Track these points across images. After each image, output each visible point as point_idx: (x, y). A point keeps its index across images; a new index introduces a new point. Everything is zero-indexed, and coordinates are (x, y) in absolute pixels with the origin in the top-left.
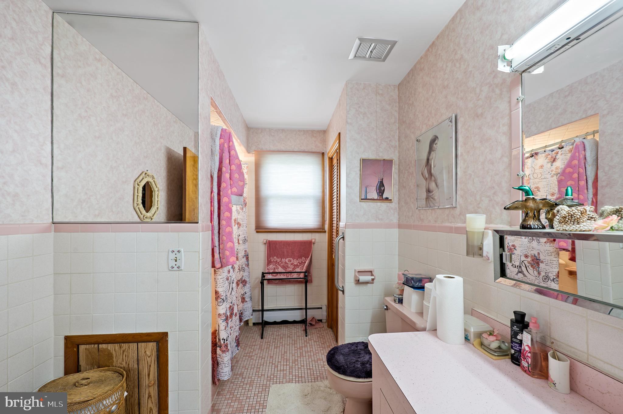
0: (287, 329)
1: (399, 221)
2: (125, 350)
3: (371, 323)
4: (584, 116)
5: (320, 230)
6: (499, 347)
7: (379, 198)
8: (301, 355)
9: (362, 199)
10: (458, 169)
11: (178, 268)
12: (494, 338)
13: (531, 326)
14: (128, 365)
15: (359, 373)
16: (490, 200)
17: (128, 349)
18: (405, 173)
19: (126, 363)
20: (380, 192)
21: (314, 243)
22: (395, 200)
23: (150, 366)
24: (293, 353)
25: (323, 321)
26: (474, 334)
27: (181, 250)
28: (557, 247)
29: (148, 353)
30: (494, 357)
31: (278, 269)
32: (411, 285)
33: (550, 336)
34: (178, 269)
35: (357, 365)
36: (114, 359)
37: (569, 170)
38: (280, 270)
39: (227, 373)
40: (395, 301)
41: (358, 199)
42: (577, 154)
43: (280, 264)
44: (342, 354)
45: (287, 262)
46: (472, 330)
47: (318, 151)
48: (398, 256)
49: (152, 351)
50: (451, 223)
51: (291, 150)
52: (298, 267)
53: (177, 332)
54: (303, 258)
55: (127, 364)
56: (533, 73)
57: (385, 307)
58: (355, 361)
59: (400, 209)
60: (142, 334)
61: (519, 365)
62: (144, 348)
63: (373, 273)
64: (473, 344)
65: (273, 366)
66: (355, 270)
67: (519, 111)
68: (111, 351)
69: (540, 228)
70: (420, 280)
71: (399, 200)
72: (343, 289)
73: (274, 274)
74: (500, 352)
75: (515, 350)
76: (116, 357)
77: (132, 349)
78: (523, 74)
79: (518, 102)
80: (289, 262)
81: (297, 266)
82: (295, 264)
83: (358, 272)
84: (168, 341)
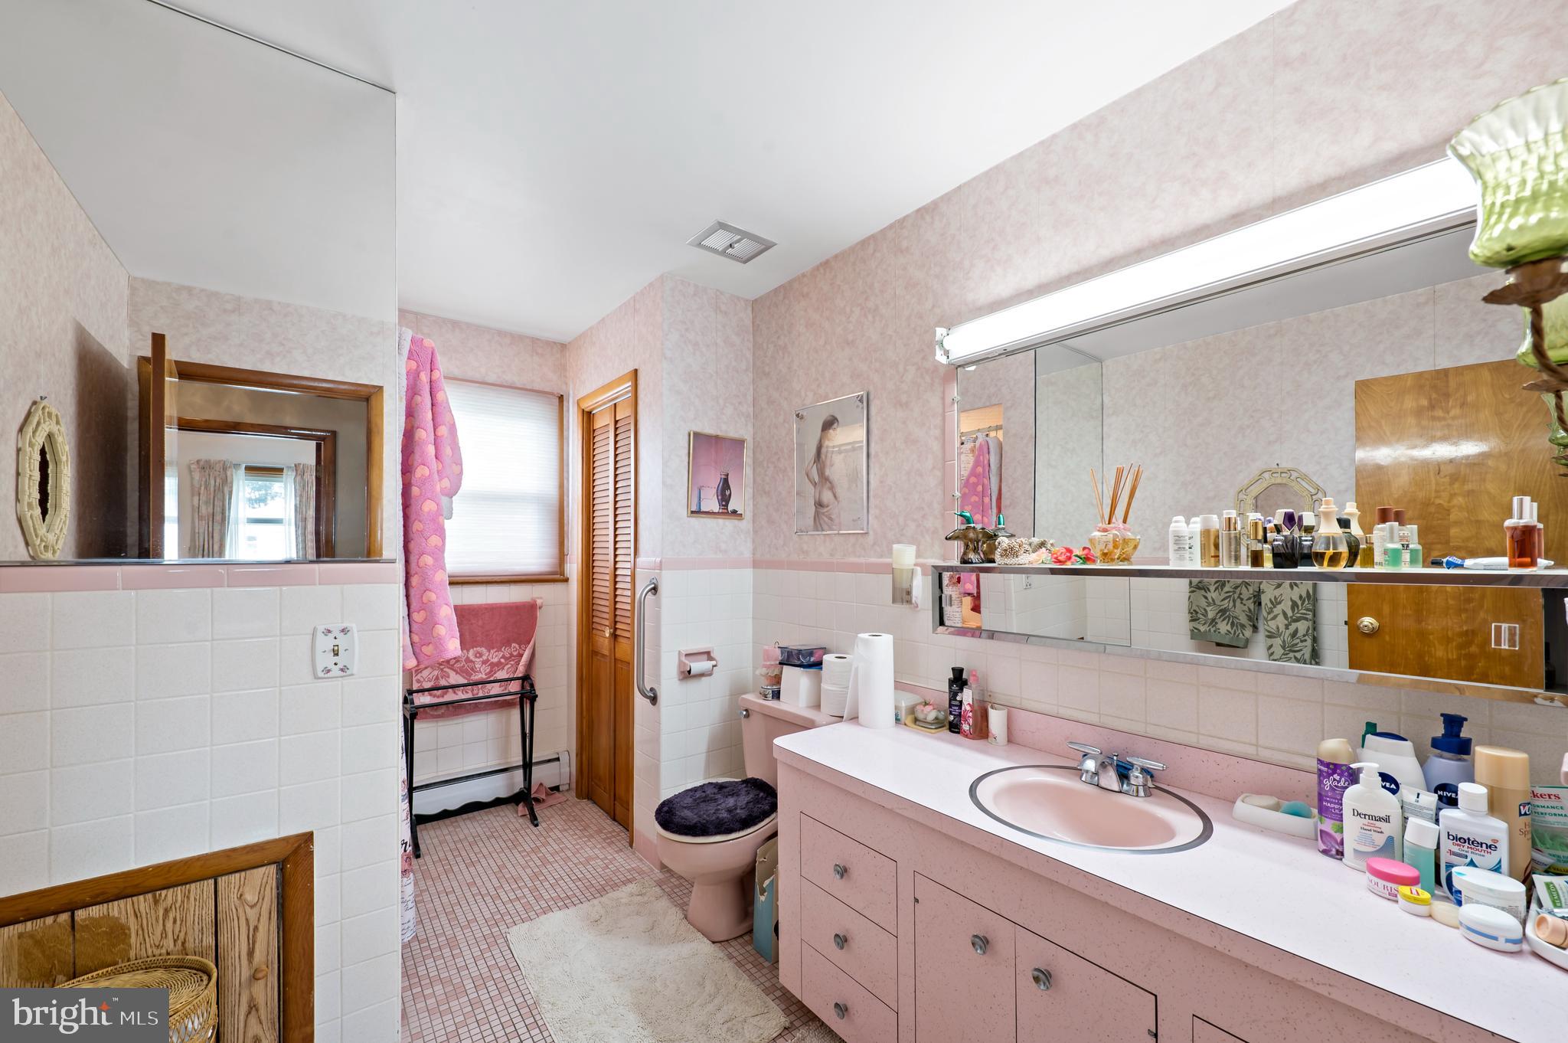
0: (476, 824)
1: (754, 554)
2: (171, 907)
3: (709, 752)
4: (988, 404)
5: (556, 576)
6: (936, 718)
7: (721, 511)
8: (545, 862)
9: (692, 512)
10: (872, 476)
11: (342, 670)
12: (931, 707)
13: (971, 681)
14: (183, 943)
15: (731, 825)
16: (919, 526)
17: (183, 902)
18: (768, 467)
19: (175, 941)
20: (722, 500)
21: (540, 608)
22: (748, 516)
23: (256, 928)
24: (522, 862)
25: (561, 788)
26: (906, 710)
27: (352, 628)
28: (962, 591)
29: (250, 897)
30: (933, 731)
31: (449, 677)
32: (798, 663)
33: (987, 691)
34: (341, 674)
35: (721, 816)
36: (133, 940)
37: (973, 480)
38: (455, 679)
39: (410, 924)
40: (765, 696)
41: (684, 512)
42: (981, 457)
43: (453, 665)
44: (685, 808)
45: (472, 657)
46: (903, 705)
47: (547, 389)
48: (751, 620)
49: (262, 889)
50: (859, 557)
51: (477, 377)
52: (503, 669)
53: (339, 827)
54: (513, 645)
55: (179, 942)
56: (967, 369)
57: (744, 713)
58: (713, 811)
59: (755, 532)
60: (234, 850)
61: (958, 733)
62: (237, 888)
63: (712, 655)
64: (905, 724)
65: (488, 899)
66: (679, 652)
67: (954, 414)
68: (123, 920)
69: (981, 563)
70: (811, 653)
71: (754, 516)
72: (654, 694)
73: (436, 691)
74: (939, 724)
75: (954, 715)
76: (140, 932)
77: (195, 899)
78: (959, 369)
79: (953, 403)
80: (476, 657)
81: (499, 665)
82: (492, 663)
83: (686, 655)
84: (313, 854)
